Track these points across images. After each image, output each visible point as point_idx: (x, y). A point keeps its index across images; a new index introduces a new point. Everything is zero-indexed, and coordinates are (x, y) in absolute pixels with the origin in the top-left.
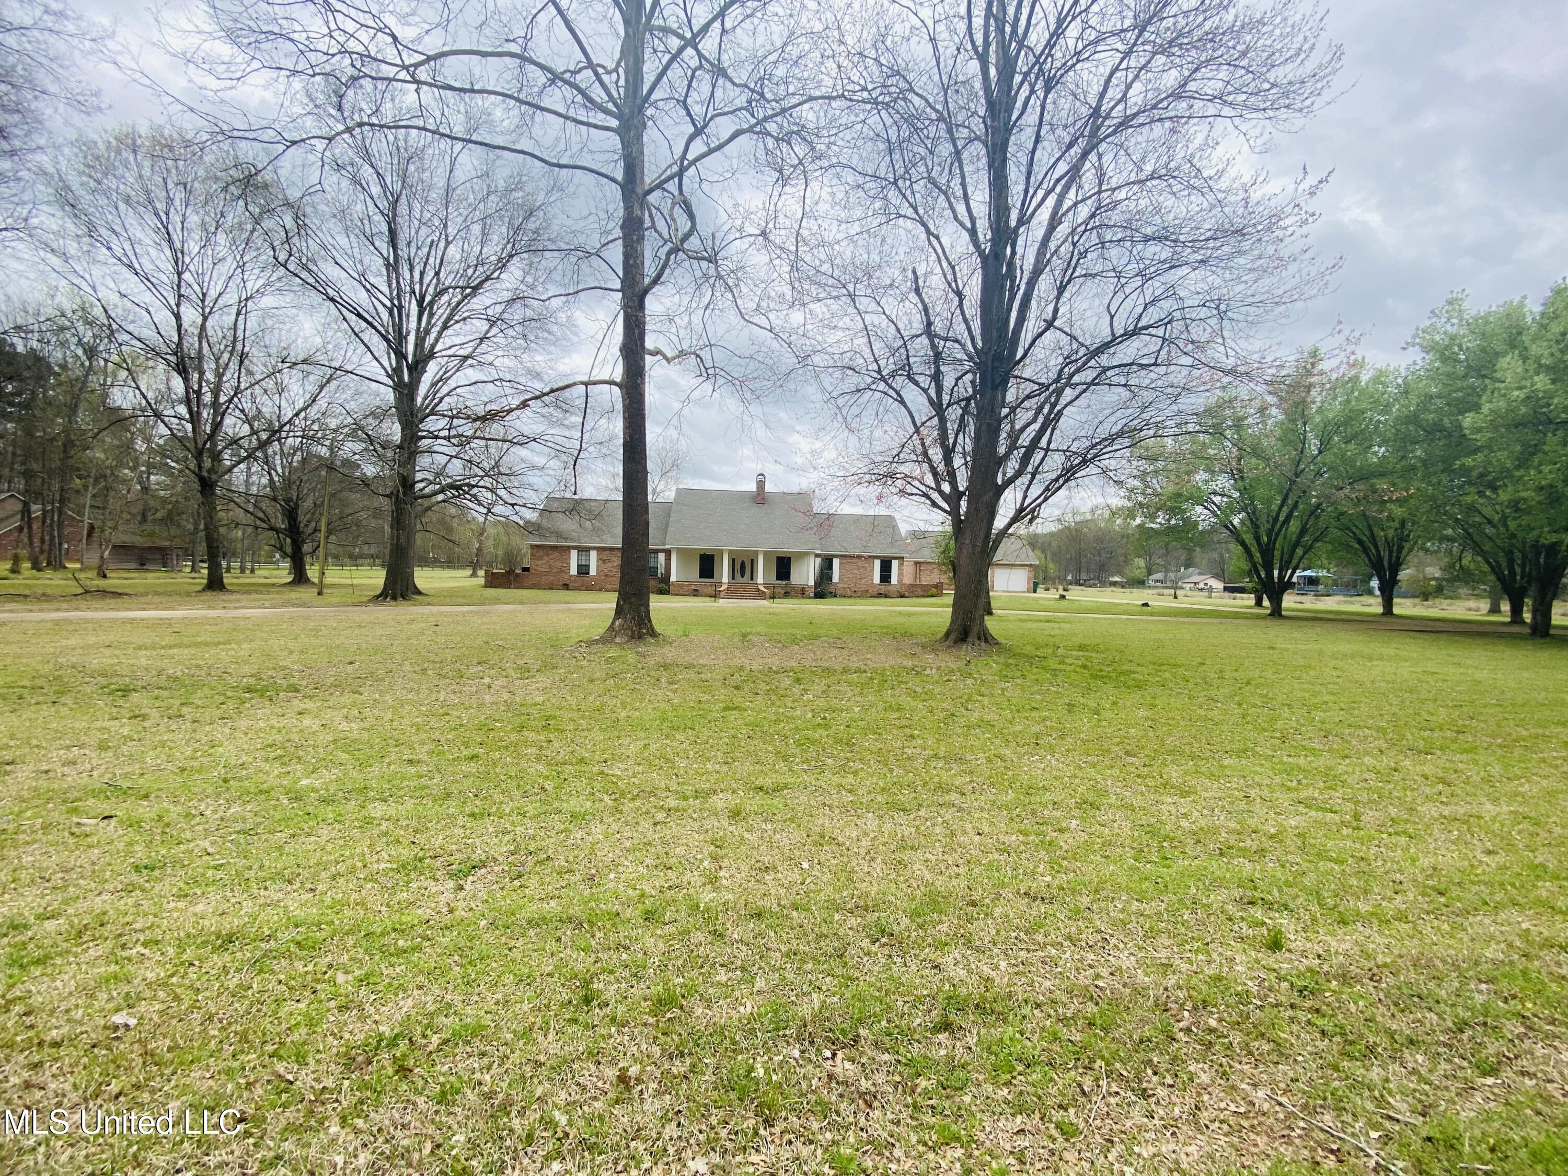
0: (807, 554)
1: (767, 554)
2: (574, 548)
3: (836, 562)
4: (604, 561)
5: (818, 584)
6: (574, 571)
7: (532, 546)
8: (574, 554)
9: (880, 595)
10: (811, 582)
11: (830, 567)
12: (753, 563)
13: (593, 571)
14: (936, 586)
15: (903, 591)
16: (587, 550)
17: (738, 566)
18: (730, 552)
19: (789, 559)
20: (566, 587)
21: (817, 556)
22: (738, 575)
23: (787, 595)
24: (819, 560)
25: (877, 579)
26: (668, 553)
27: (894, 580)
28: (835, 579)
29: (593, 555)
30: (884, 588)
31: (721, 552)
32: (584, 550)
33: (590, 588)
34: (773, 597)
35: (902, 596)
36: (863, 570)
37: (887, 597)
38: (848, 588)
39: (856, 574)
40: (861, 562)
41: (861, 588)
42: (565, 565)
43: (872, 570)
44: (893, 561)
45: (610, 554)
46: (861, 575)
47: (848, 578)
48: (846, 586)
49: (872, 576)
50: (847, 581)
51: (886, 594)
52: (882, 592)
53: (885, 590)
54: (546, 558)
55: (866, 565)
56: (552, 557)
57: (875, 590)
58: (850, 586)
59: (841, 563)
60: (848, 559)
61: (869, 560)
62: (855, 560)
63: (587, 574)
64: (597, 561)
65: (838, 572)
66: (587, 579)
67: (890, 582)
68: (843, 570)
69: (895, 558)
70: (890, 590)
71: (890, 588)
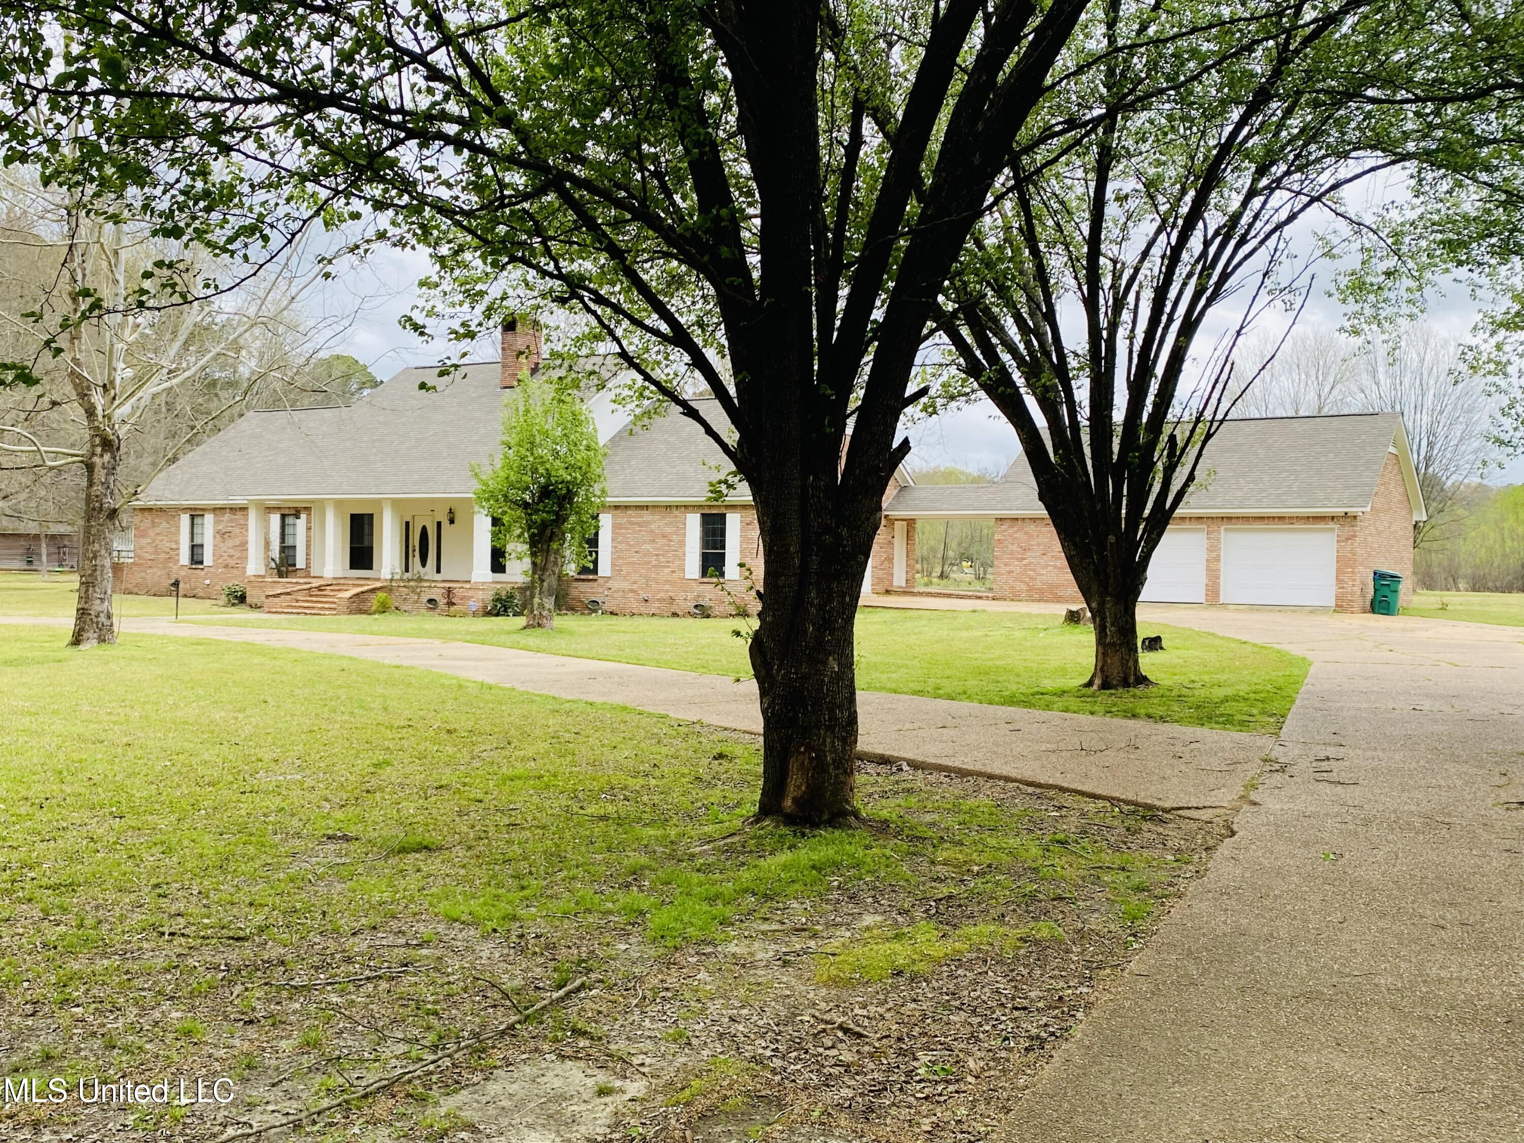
2: (185, 510)
3: (606, 526)
4: (223, 536)
7: (135, 510)
9: (698, 611)
11: (595, 537)
12: (440, 532)
13: (208, 557)
16: (202, 514)
17: (415, 542)
20: (175, 590)
22: (415, 561)
25: (693, 567)
27: (732, 566)
28: (605, 567)
30: (708, 592)
31: (379, 506)
36: (661, 542)
37: (708, 616)
38: (632, 591)
39: (648, 554)
40: (656, 521)
41: (659, 591)
42: (174, 546)
43: (682, 543)
44: (729, 517)
45: (232, 521)
46: (657, 555)
47: (633, 563)
48: (626, 585)
49: (682, 558)
50: (628, 573)
51: (711, 607)
52: (705, 602)
53: (712, 596)
54: (151, 533)
55: (668, 530)
56: (157, 530)
57: (690, 596)
58: (635, 587)
59: (616, 527)
60: (630, 516)
61: (676, 517)
62: (646, 516)
63: (201, 562)
64: (215, 537)
65: (609, 549)
66: (202, 573)
67: (722, 575)
68: (620, 542)
69: (734, 508)
70: (724, 596)
71: (722, 590)
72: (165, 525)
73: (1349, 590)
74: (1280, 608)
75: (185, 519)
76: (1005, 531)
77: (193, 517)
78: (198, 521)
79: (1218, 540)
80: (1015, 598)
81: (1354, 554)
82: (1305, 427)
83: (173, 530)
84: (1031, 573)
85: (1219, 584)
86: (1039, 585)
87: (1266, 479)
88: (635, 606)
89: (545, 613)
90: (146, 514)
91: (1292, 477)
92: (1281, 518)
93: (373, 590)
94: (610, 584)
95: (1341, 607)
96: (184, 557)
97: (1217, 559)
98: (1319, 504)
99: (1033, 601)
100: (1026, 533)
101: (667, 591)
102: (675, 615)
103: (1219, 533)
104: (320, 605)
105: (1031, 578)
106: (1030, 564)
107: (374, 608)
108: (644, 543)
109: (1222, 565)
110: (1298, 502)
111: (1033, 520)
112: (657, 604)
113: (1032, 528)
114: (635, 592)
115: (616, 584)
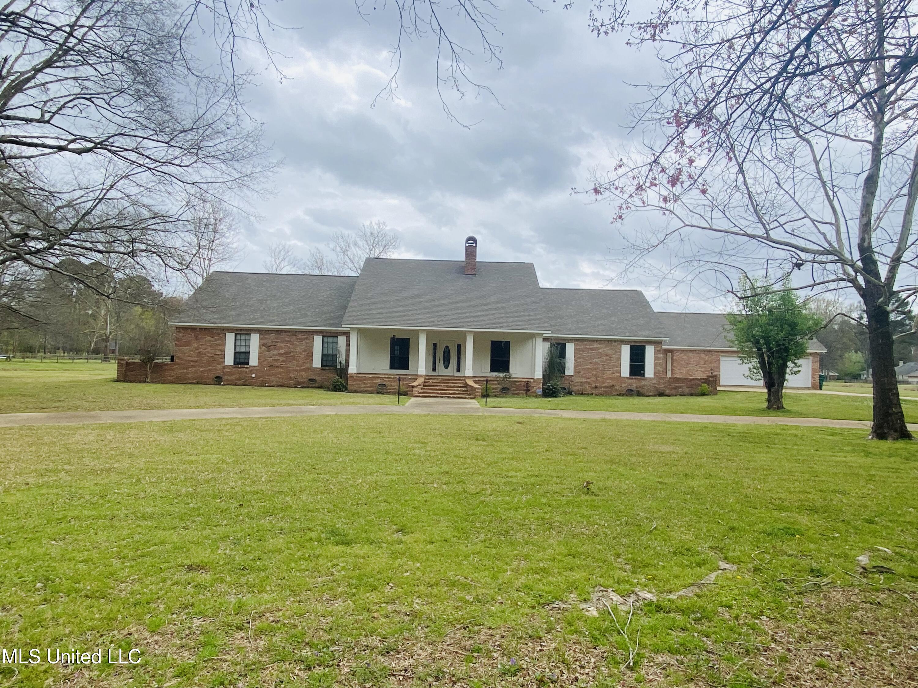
0: (533, 336)
1: (478, 337)
2: (230, 330)
3: (570, 349)
4: (268, 348)
5: (547, 377)
6: (229, 360)
7: (178, 328)
8: (230, 338)
9: (630, 393)
10: (539, 374)
11: (562, 354)
12: (460, 349)
13: (254, 361)
14: (706, 381)
15: (662, 387)
16: (248, 332)
17: (440, 355)
18: (429, 334)
19: (508, 344)
20: (218, 381)
21: (545, 340)
22: (440, 365)
23: (505, 391)
24: (548, 345)
25: (625, 371)
26: (347, 334)
27: (649, 371)
28: (570, 370)
29: (255, 339)
30: (635, 383)
31: (416, 333)
32: (240, 333)
33: (247, 383)
34: (485, 395)
35: (661, 394)
36: (605, 359)
38: (586, 382)
39: (597, 364)
40: (602, 348)
41: (604, 383)
42: (218, 353)
43: (619, 359)
44: (647, 347)
45: (276, 338)
46: (603, 365)
47: (588, 369)
48: (583, 380)
49: (619, 366)
50: (584, 373)
51: (636, 390)
52: (633, 388)
53: (636, 385)
55: (610, 352)
56: (203, 342)
57: (624, 385)
58: (589, 380)
59: (576, 350)
60: (586, 345)
61: (615, 346)
62: (595, 345)
64: (260, 348)
65: (572, 361)
66: (246, 370)
67: (644, 375)
68: (580, 358)
69: (650, 343)
70: (644, 385)
71: (643, 382)
72: (209, 339)
77: (236, 335)
78: (241, 337)
81: (818, 368)
83: (218, 342)
88: (588, 390)
90: (189, 332)
94: (573, 379)
101: (609, 383)
108: (595, 358)
111: (691, 351)
112: (603, 389)
113: (691, 354)
114: (589, 383)
115: (577, 379)
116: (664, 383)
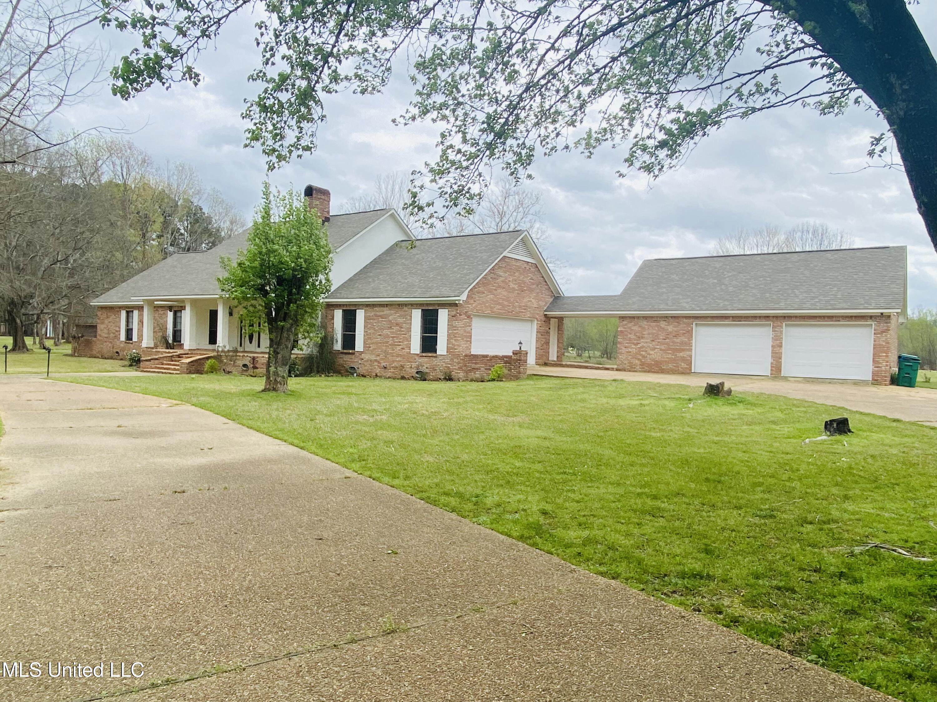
2: (124, 308)
3: (361, 317)
5: (335, 354)
11: (354, 324)
13: (135, 336)
15: (455, 368)
16: (132, 310)
17: (246, 328)
20: (117, 355)
22: (246, 340)
23: (245, 369)
24: (339, 314)
25: (416, 346)
27: (442, 347)
28: (360, 345)
29: (136, 316)
30: (426, 363)
35: (451, 379)
36: (396, 328)
37: (425, 380)
38: (376, 361)
39: (387, 336)
40: (394, 316)
41: (394, 361)
42: (117, 329)
43: (409, 330)
44: (440, 311)
46: (393, 337)
47: (377, 343)
48: (373, 358)
49: (409, 339)
50: (374, 349)
51: (427, 373)
52: (424, 369)
53: (428, 365)
54: (106, 322)
55: (400, 320)
56: (110, 320)
57: (414, 365)
58: (378, 358)
59: (366, 318)
60: (376, 311)
61: (405, 311)
62: (386, 311)
63: (132, 340)
64: (138, 324)
65: (363, 333)
66: (132, 346)
67: (435, 351)
68: (369, 329)
69: (444, 305)
70: (436, 365)
71: (435, 362)
72: (113, 316)
73: (883, 368)
74: (831, 381)
75: (123, 314)
76: (626, 325)
77: (128, 312)
78: (131, 314)
79: (781, 332)
80: (632, 369)
81: (888, 343)
82: (836, 256)
83: (117, 320)
84: (644, 353)
85: (781, 363)
86: (649, 361)
87: (815, 290)
88: (377, 371)
89: (279, 379)
90: (104, 310)
91: (835, 289)
92: (830, 317)
93: (208, 358)
94: (362, 356)
95: (876, 381)
96: (123, 337)
97: (780, 346)
98: (862, 307)
99: (645, 372)
100: (640, 327)
101: (399, 362)
102: (403, 378)
103: (782, 327)
104: (173, 367)
105: (644, 357)
106: (643, 347)
107: (206, 369)
108: (385, 328)
109: (783, 350)
110: (845, 305)
111: (646, 318)
112: (392, 370)
113: (644, 323)
114: (378, 362)
115: (366, 357)
116: (459, 363)
